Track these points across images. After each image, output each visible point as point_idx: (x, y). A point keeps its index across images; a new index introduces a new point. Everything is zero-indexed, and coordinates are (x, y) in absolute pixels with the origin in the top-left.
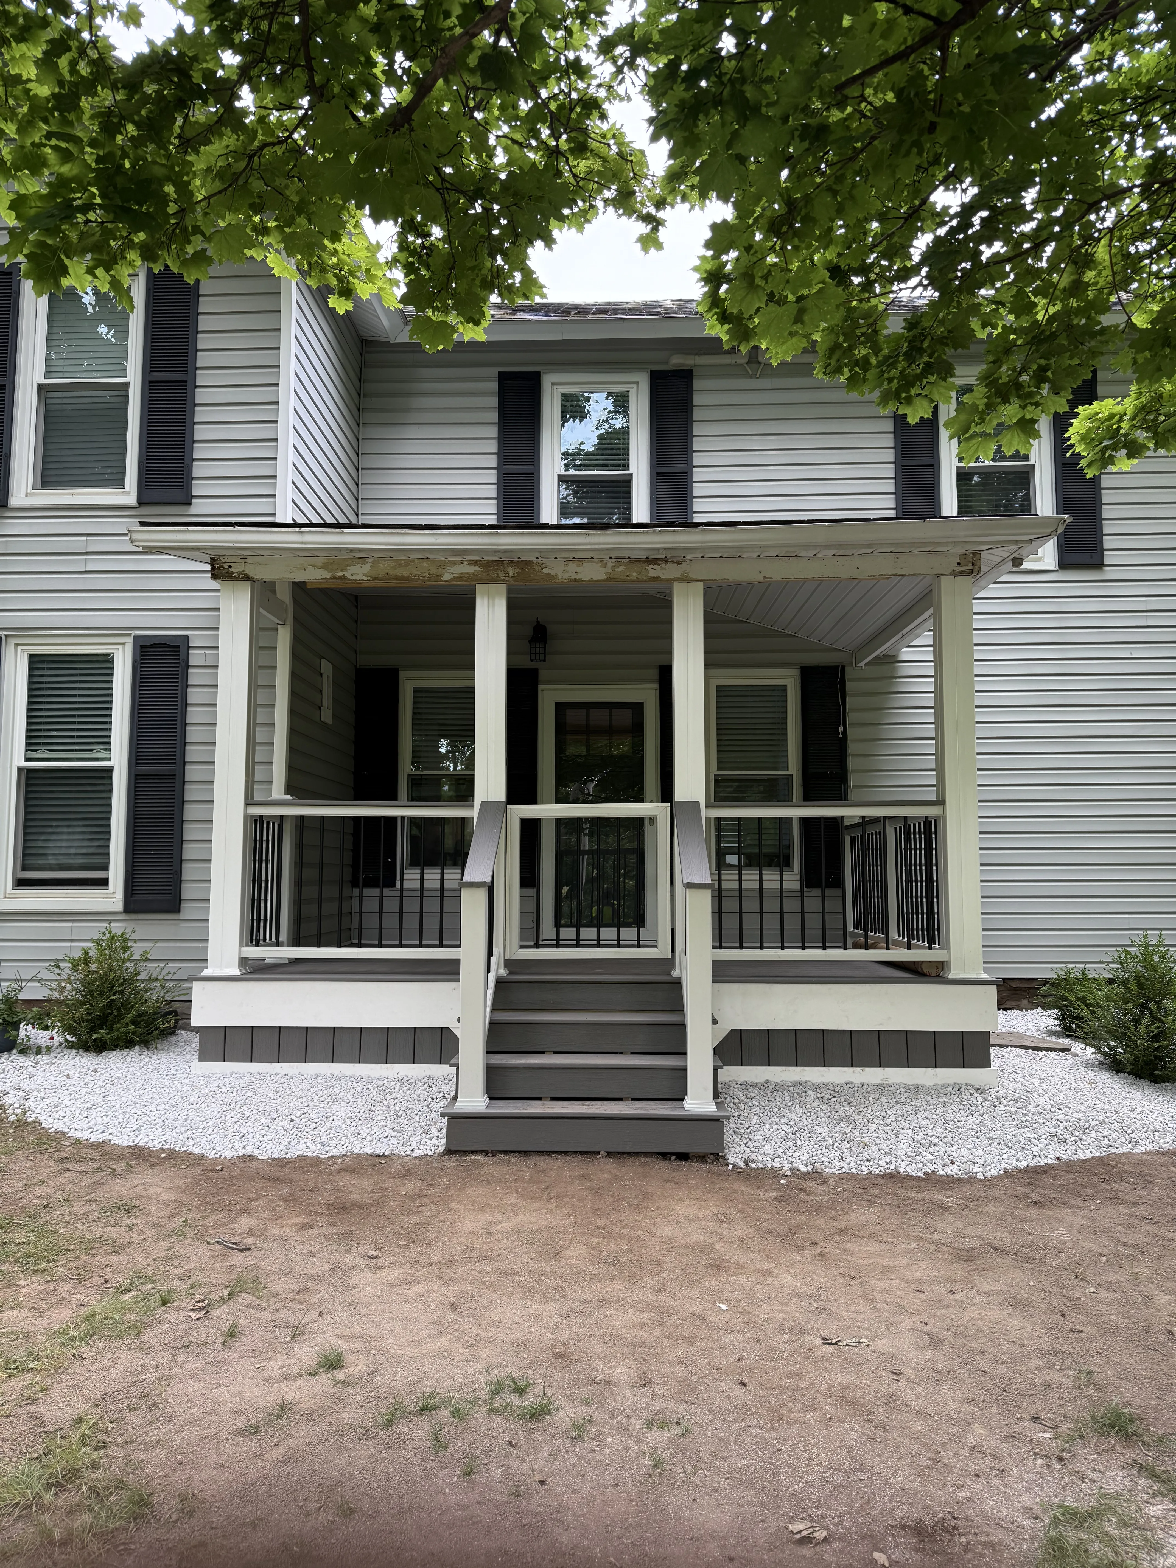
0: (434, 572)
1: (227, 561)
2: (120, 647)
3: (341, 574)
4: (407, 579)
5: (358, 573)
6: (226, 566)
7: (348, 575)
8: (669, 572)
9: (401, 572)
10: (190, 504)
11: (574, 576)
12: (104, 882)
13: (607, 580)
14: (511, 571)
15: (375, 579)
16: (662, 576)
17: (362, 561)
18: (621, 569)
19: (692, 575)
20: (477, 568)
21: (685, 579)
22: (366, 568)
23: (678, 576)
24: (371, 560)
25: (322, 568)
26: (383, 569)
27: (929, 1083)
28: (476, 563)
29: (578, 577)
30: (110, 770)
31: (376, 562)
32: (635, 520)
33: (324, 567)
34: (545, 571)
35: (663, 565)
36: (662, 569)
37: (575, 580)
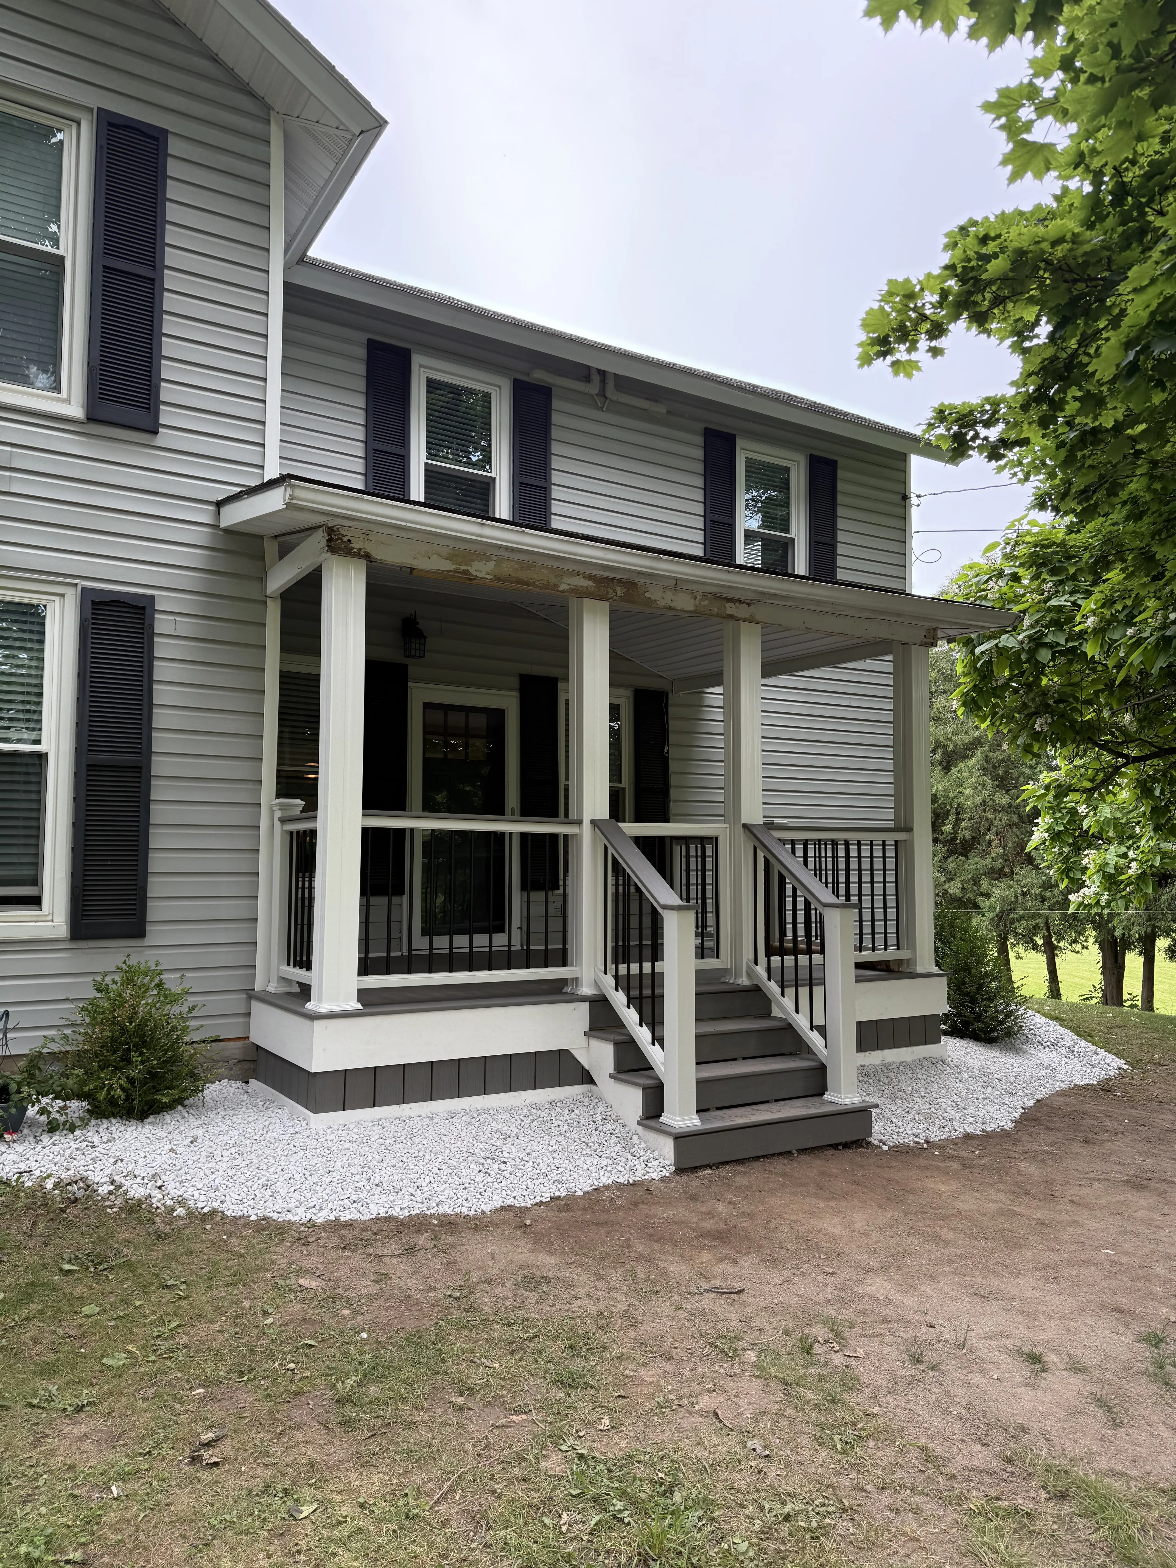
0: (553, 580)
1: (347, 534)
2: (57, 599)
3: (465, 568)
4: (527, 583)
5: (482, 570)
6: (345, 539)
7: (472, 570)
8: (741, 611)
9: (525, 575)
10: (156, 433)
11: (670, 603)
12: (36, 901)
13: (694, 612)
14: (620, 591)
15: (498, 579)
16: (736, 615)
17: (487, 558)
18: (706, 602)
19: (758, 618)
20: (590, 583)
21: (751, 620)
22: (491, 565)
23: (747, 616)
24: (495, 558)
25: (447, 558)
26: (506, 569)
28: (590, 577)
29: (673, 605)
30: (42, 757)
31: (500, 561)
32: (738, 562)
33: (450, 558)
34: (647, 595)
35: (737, 604)
36: (737, 608)
37: (670, 608)
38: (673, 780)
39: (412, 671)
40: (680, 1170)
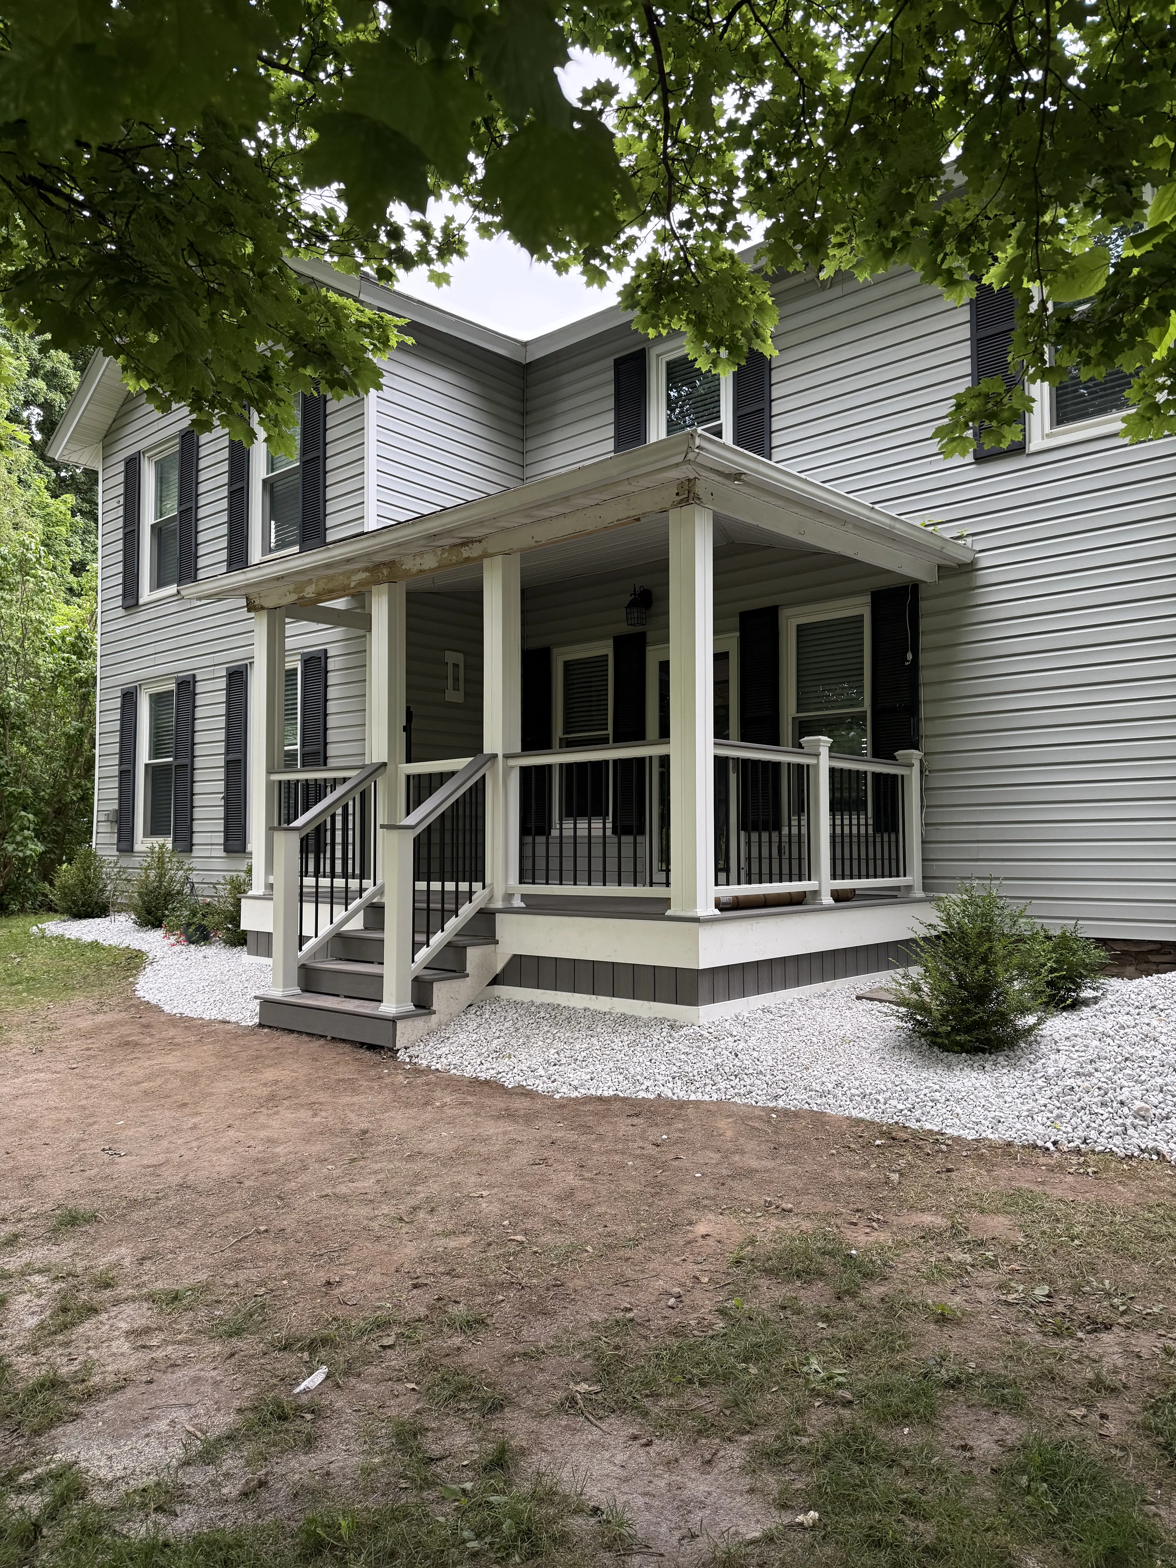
3: (303, 594)
5: (310, 592)
6: (252, 601)
7: (306, 595)
8: (474, 551)
14: (385, 572)
16: (472, 556)
19: (490, 551)
20: (367, 574)
22: (314, 586)
23: (481, 553)
24: (314, 580)
26: (321, 585)
27: (645, 1016)
28: (366, 570)
33: (295, 591)
35: (470, 545)
36: (470, 549)
38: (924, 693)
39: (650, 636)
40: (261, 1025)
